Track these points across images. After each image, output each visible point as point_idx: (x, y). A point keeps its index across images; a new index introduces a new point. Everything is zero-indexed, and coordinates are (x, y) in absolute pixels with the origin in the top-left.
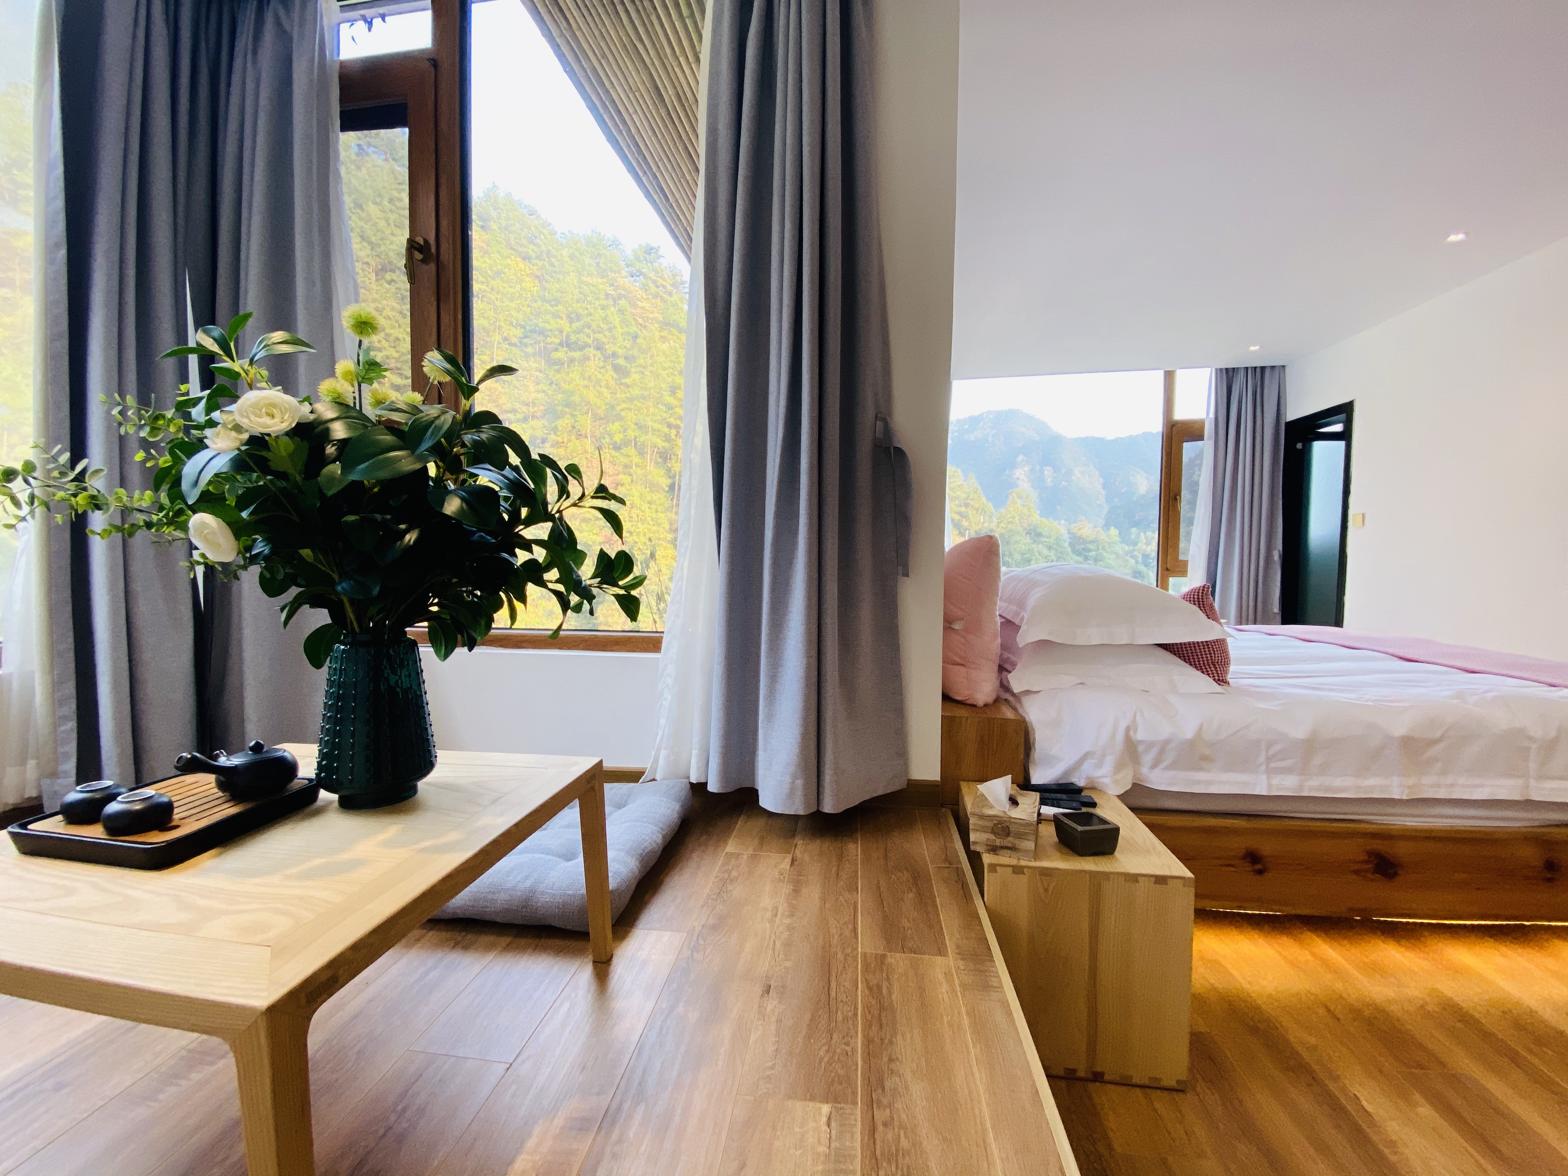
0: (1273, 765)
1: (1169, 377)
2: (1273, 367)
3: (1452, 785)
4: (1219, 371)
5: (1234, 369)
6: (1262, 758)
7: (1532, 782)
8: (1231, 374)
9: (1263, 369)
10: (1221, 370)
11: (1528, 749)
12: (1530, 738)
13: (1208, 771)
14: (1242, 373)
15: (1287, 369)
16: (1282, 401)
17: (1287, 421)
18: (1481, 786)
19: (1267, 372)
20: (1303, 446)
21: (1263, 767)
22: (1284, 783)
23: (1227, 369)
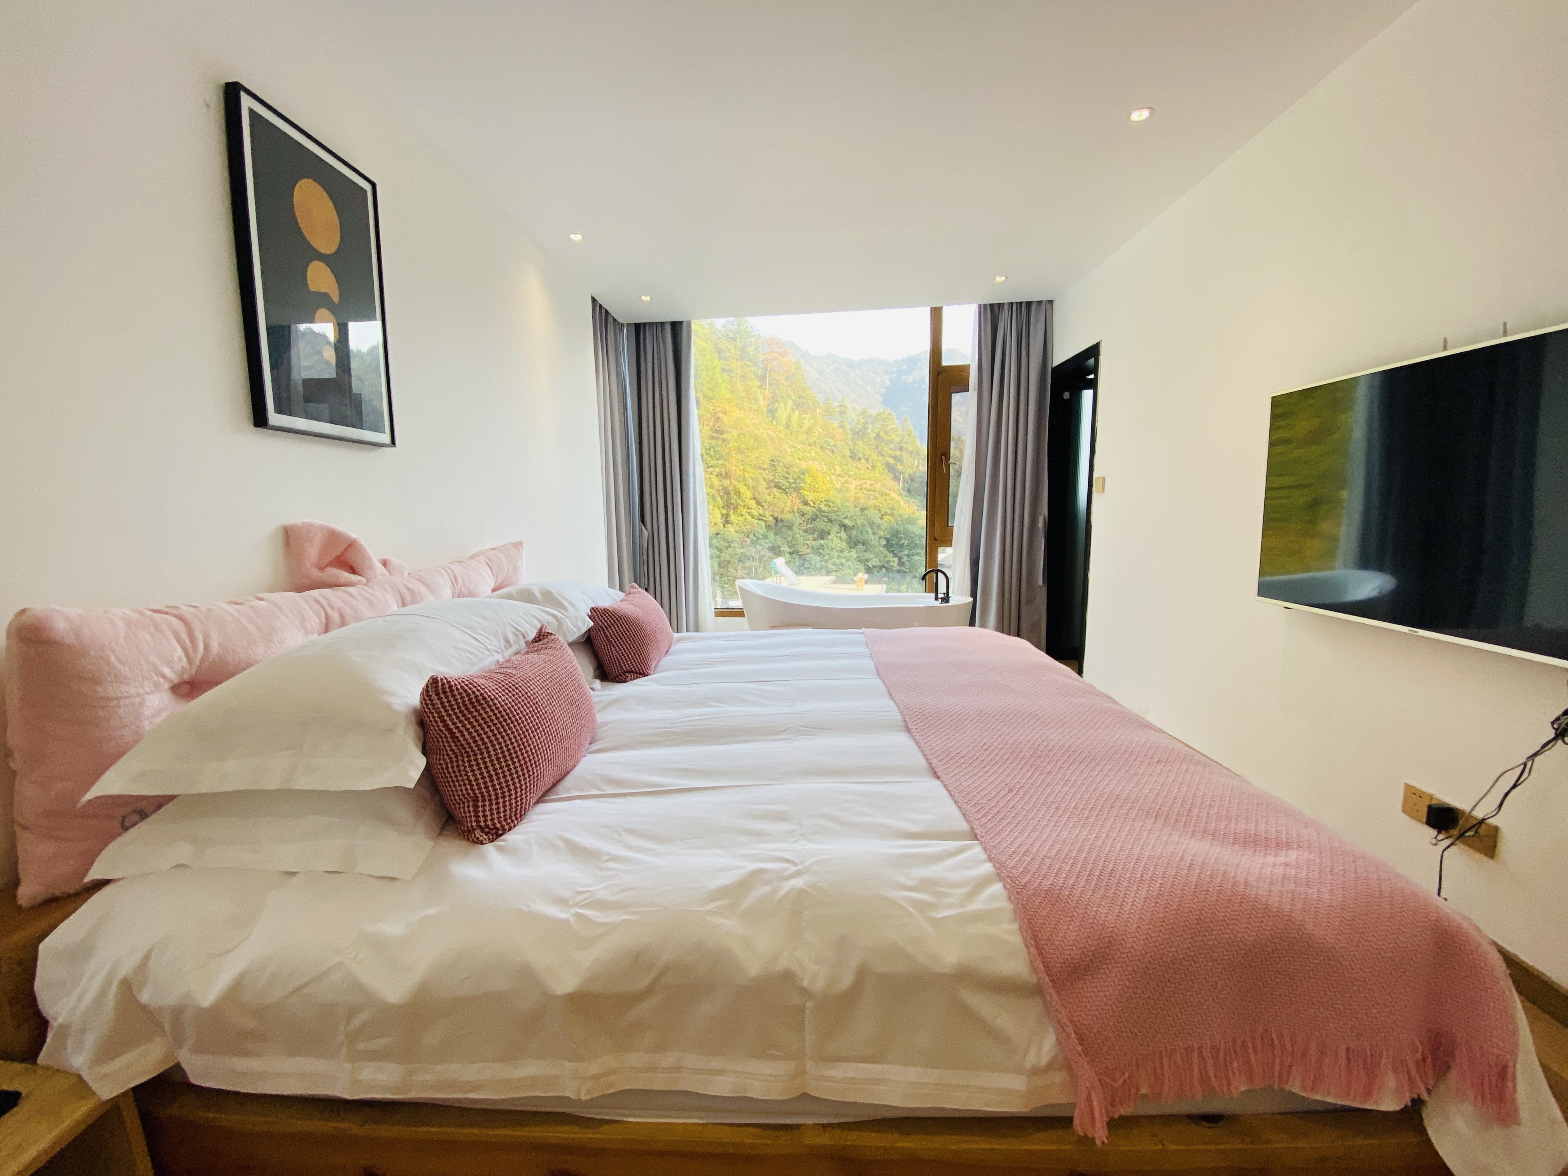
0: (361, 1046)
1: (936, 314)
2: (1040, 302)
3: (677, 1069)
4: (983, 308)
5: (1000, 304)
6: (341, 1038)
7: (809, 1065)
8: (996, 309)
9: (1029, 304)
10: (985, 305)
11: (801, 1010)
12: (804, 992)
13: (258, 1055)
14: (1006, 307)
15: (1056, 305)
16: (1049, 342)
17: (1054, 366)
18: (721, 1072)
19: (1033, 307)
20: (1070, 395)
21: (344, 1051)
22: (380, 1077)
23: (992, 305)
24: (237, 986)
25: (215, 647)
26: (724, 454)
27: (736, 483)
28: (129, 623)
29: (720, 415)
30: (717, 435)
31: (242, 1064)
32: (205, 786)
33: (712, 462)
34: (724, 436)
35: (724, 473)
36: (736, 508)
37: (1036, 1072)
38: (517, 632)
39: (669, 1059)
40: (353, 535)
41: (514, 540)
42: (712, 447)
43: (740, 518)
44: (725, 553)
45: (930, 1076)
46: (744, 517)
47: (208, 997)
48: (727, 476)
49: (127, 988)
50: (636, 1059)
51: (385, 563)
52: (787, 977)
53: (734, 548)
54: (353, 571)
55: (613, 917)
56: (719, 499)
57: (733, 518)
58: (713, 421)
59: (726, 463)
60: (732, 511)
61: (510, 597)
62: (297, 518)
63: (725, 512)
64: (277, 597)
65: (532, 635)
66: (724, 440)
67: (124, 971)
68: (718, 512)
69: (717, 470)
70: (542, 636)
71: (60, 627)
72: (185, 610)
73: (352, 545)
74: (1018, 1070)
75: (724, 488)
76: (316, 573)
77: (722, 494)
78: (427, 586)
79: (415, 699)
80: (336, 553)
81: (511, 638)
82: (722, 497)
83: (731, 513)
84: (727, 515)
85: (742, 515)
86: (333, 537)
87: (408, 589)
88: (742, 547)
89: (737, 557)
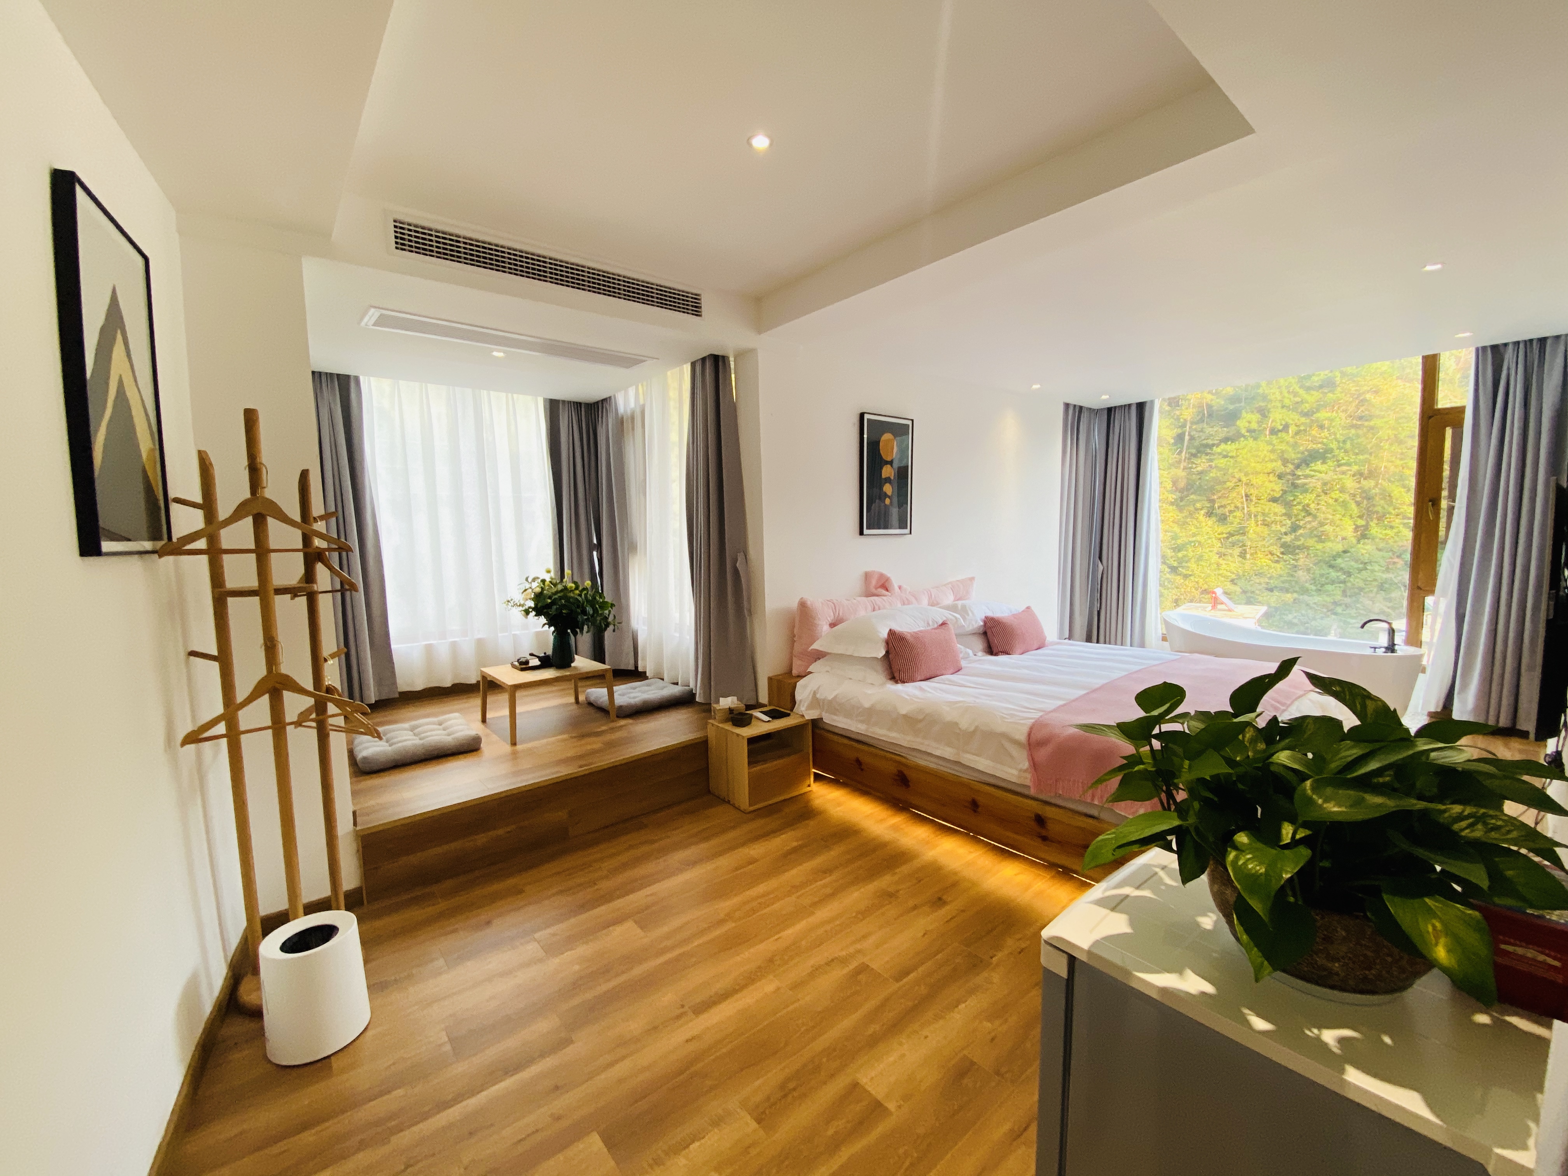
1: (1430, 362)
4: (1481, 352)
5: (1503, 344)
7: (960, 753)
8: (1498, 350)
9: (1543, 341)
10: (1484, 348)
11: (960, 735)
12: (960, 730)
14: (1510, 347)
19: (1548, 343)
23: (1492, 347)
24: (836, 697)
25: (841, 614)
26: (1369, 446)
27: (1385, 484)
28: (822, 603)
29: (1368, 396)
30: (1359, 423)
31: (835, 717)
32: (835, 651)
33: (1346, 458)
34: (1372, 423)
35: (1366, 472)
36: (1381, 519)
37: (1021, 770)
38: (933, 621)
39: (926, 742)
40: (889, 575)
41: (970, 576)
42: (1349, 438)
43: (1388, 532)
44: (1356, 577)
45: (991, 764)
46: (1395, 530)
47: (830, 698)
48: (1372, 474)
49: (815, 693)
50: (919, 740)
51: (900, 587)
52: (956, 724)
53: (1373, 571)
54: (887, 590)
55: (919, 700)
56: (1353, 506)
57: (1375, 530)
58: (1354, 405)
59: (1372, 458)
60: (1375, 521)
61: (940, 607)
62: (869, 569)
63: (1361, 522)
64: (859, 599)
65: (940, 623)
66: (1372, 428)
67: (815, 689)
68: (1350, 522)
69: (1355, 468)
70: (944, 624)
71: (809, 603)
72: (835, 601)
73: (888, 579)
74: (1016, 769)
75: (1364, 491)
76: (874, 591)
77: (1358, 499)
78: (916, 599)
79: (885, 635)
80: (880, 584)
81: (931, 623)
82: (1358, 504)
83: (1372, 524)
84: (1367, 527)
85: (1392, 527)
86: (881, 576)
87: (907, 599)
88: (1388, 570)
89: (1375, 583)
